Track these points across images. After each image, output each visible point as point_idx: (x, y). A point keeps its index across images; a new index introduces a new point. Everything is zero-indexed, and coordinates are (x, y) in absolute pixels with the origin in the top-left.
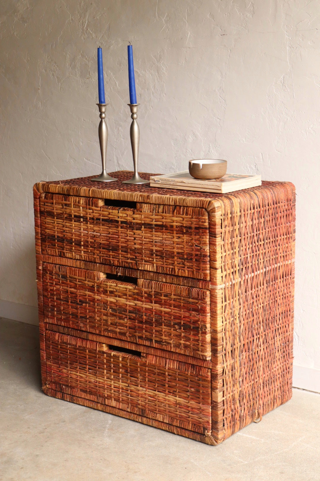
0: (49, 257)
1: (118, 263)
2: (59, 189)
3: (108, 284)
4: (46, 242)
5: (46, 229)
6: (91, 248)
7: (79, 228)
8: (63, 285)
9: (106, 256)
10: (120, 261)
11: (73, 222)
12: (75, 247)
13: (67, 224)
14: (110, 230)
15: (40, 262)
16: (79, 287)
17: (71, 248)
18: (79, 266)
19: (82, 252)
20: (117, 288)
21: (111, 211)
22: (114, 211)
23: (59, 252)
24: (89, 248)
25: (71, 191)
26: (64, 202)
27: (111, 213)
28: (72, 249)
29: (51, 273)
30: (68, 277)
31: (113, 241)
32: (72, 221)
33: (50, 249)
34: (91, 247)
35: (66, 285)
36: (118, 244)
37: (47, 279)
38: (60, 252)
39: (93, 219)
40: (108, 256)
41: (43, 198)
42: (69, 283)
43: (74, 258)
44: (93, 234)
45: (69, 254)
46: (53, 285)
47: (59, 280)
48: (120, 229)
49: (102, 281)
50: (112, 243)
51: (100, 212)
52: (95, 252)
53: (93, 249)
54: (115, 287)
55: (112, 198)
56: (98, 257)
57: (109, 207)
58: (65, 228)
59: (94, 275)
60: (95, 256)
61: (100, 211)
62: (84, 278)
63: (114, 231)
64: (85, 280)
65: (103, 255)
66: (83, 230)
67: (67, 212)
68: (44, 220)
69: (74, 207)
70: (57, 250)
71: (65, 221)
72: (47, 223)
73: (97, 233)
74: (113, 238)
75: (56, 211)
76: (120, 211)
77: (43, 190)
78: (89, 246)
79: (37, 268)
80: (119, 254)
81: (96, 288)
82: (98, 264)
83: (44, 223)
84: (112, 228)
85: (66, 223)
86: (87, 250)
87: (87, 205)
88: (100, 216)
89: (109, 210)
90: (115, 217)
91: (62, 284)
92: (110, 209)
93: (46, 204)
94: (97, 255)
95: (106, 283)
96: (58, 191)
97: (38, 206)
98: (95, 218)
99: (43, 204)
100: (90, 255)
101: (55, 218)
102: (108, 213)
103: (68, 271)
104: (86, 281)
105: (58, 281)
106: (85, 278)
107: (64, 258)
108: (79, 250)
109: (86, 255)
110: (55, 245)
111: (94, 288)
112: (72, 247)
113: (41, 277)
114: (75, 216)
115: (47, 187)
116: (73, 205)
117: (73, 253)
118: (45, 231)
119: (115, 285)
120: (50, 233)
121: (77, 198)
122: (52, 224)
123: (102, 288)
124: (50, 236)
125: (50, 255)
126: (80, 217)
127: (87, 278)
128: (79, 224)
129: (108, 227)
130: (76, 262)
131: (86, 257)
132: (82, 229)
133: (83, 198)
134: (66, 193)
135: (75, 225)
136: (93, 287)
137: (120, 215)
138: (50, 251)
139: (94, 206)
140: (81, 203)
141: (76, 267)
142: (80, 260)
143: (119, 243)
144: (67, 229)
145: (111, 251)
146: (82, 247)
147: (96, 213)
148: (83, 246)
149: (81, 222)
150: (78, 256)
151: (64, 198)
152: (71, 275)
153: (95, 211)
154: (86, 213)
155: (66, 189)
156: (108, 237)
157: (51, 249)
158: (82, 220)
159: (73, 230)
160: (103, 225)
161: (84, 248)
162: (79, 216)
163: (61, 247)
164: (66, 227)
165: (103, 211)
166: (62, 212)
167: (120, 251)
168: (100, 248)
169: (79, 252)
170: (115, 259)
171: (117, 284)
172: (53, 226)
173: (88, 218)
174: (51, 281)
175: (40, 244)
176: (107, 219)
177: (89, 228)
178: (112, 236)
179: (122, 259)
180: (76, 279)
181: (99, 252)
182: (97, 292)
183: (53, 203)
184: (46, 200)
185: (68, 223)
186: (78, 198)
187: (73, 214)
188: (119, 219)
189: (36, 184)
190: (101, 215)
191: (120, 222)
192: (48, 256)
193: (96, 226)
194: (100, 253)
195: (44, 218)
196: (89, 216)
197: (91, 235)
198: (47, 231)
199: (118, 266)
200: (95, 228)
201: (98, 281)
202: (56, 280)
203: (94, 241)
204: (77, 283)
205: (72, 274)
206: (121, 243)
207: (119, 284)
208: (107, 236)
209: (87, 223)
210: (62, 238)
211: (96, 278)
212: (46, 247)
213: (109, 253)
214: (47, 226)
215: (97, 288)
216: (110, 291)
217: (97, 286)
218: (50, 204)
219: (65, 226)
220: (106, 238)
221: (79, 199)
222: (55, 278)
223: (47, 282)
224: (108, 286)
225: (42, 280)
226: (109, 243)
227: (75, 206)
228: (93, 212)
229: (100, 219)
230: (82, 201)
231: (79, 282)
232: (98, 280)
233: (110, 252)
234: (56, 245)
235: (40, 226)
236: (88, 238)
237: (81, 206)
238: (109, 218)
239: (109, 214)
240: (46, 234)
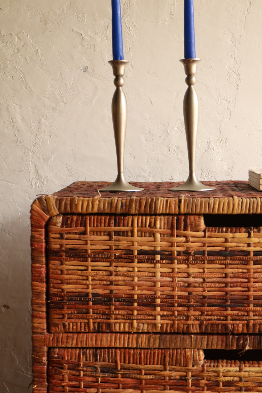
0: (68, 336)
1: (245, 328)
2: (102, 204)
3: (221, 369)
4: (63, 308)
5: (62, 283)
6: (180, 309)
7: (151, 274)
8: (107, 385)
9: (216, 318)
10: (251, 324)
11: (136, 264)
12: (137, 311)
13: (120, 269)
14: (229, 271)
15: (43, 348)
16: (145, 384)
17: (129, 312)
18: (144, 345)
19: (159, 317)
20: (242, 374)
21: (231, 235)
22: (238, 235)
23: (96, 325)
24: (175, 308)
25: (134, 205)
26: (114, 228)
27: (230, 240)
28: (132, 314)
29: (75, 367)
30: (119, 368)
31: (234, 289)
32: (133, 262)
33: (73, 320)
34: (180, 306)
35: (113, 385)
36: (247, 293)
37: (63, 380)
38: (99, 323)
39: (187, 253)
40: (222, 318)
41: (60, 225)
42: (122, 379)
43: (135, 330)
44: (185, 282)
45: (122, 325)
46: (81, 390)
47: (96, 377)
48: (252, 266)
49: (203, 366)
50: (232, 293)
51: (205, 239)
52: (189, 314)
53: (186, 309)
54: (238, 374)
55: (236, 212)
56: (198, 322)
57: (224, 229)
58: (113, 278)
59: (186, 357)
60: (190, 322)
61: (205, 236)
62: (159, 367)
63: (236, 270)
64: (163, 369)
65: (210, 317)
66: (161, 276)
67: (121, 247)
68: (60, 267)
69: (137, 236)
70: (91, 321)
71: (114, 264)
72: (66, 272)
73: (196, 279)
74: (235, 285)
75: (93, 247)
76: (252, 234)
77: (59, 209)
78: (176, 305)
79: (36, 361)
80: (248, 312)
81: (190, 381)
82: (193, 336)
83: (57, 274)
84: (233, 266)
85: (116, 267)
86: (170, 313)
87: (172, 228)
88: (204, 246)
89: (224, 234)
90: (241, 245)
91: (103, 385)
92: (226, 232)
93: (65, 236)
94: (196, 319)
95: (215, 369)
96: (99, 208)
97: (44, 241)
98: (193, 252)
99: (58, 236)
100: (176, 322)
101: (90, 259)
102: (223, 240)
103: (118, 358)
104: (165, 370)
105: (91, 379)
106: (165, 365)
107: (105, 335)
108: (151, 315)
109: (166, 322)
110: (88, 313)
111: (186, 380)
112: (132, 310)
113: (43, 378)
114: (141, 252)
115: (69, 202)
116: (138, 231)
117: (135, 322)
118: (60, 288)
119: (238, 369)
120: (74, 290)
121: (148, 218)
122: (80, 272)
123: (205, 378)
124: (76, 296)
125: (72, 332)
126: (154, 253)
127: (168, 364)
128: (153, 265)
129: (223, 264)
130: (137, 339)
131: (165, 326)
132: (159, 274)
133: (163, 217)
134: (119, 210)
135: (141, 269)
136: (184, 379)
137: (254, 240)
138: (71, 324)
139: (189, 229)
140: (158, 226)
141: (137, 348)
142: (148, 333)
143: (249, 291)
144: (120, 278)
145: (229, 308)
146: (159, 309)
147: (192, 242)
148: (159, 306)
149: (158, 262)
150: (146, 326)
151: (113, 221)
152: (126, 365)
153: (191, 239)
154: (170, 244)
155: (120, 204)
156: (222, 283)
157: (77, 321)
158: (158, 257)
159: (136, 279)
160: (211, 262)
161: (161, 310)
162: (151, 250)
163: (104, 314)
164: (116, 275)
165: (209, 237)
166: (108, 247)
167: (252, 306)
168: (203, 305)
169: (151, 318)
170: (238, 322)
171: (240, 367)
172: (83, 276)
173: (176, 252)
174: (74, 383)
175: (45, 314)
176: (221, 251)
177: (176, 270)
178: (235, 280)
179: (254, 320)
180: (140, 370)
181: (200, 313)
182: (193, 388)
183: (84, 233)
184: (65, 228)
185: (123, 267)
186: (150, 219)
187: (136, 248)
188: (252, 249)
189: (40, 199)
190: (207, 245)
191: (252, 254)
192: (65, 335)
193: (193, 266)
194: (202, 313)
195: (59, 263)
196: (176, 249)
197: (182, 284)
198: (65, 286)
199: (243, 334)
200: (191, 270)
201: (195, 367)
202: (87, 379)
203: (187, 294)
204: (142, 377)
205: (129, 363)
206: (254, 291)
207: (245, 366)
208: (219, 283)
209: (172, 263)
210: (105, 296)
211: (191, 362)
212: (63, 318)
213: (225, 313)
214: (68, 277)
215: (192, 380)
216: (223, 382)
217: (192, 376)
218: (77, 236)
219: (114, 273)
220: (217, 285)
221: (153, 221)
222: (84, 375)
223: (63, 386)
224: (221, 374)
225: (47, 384)
226: (224, 293)
227: (140, 233)
228: (187, 241)
229: (204, 251)
230: (160, 223)
231: (145, 374)
232: (193, 366)
233: (226, 310)
234: (91, 311)
235: (45, 280)
236: (173, 290)
237: (158, 232)
238: (226, 248)
239: (226, 241)
240: (63, 294)
